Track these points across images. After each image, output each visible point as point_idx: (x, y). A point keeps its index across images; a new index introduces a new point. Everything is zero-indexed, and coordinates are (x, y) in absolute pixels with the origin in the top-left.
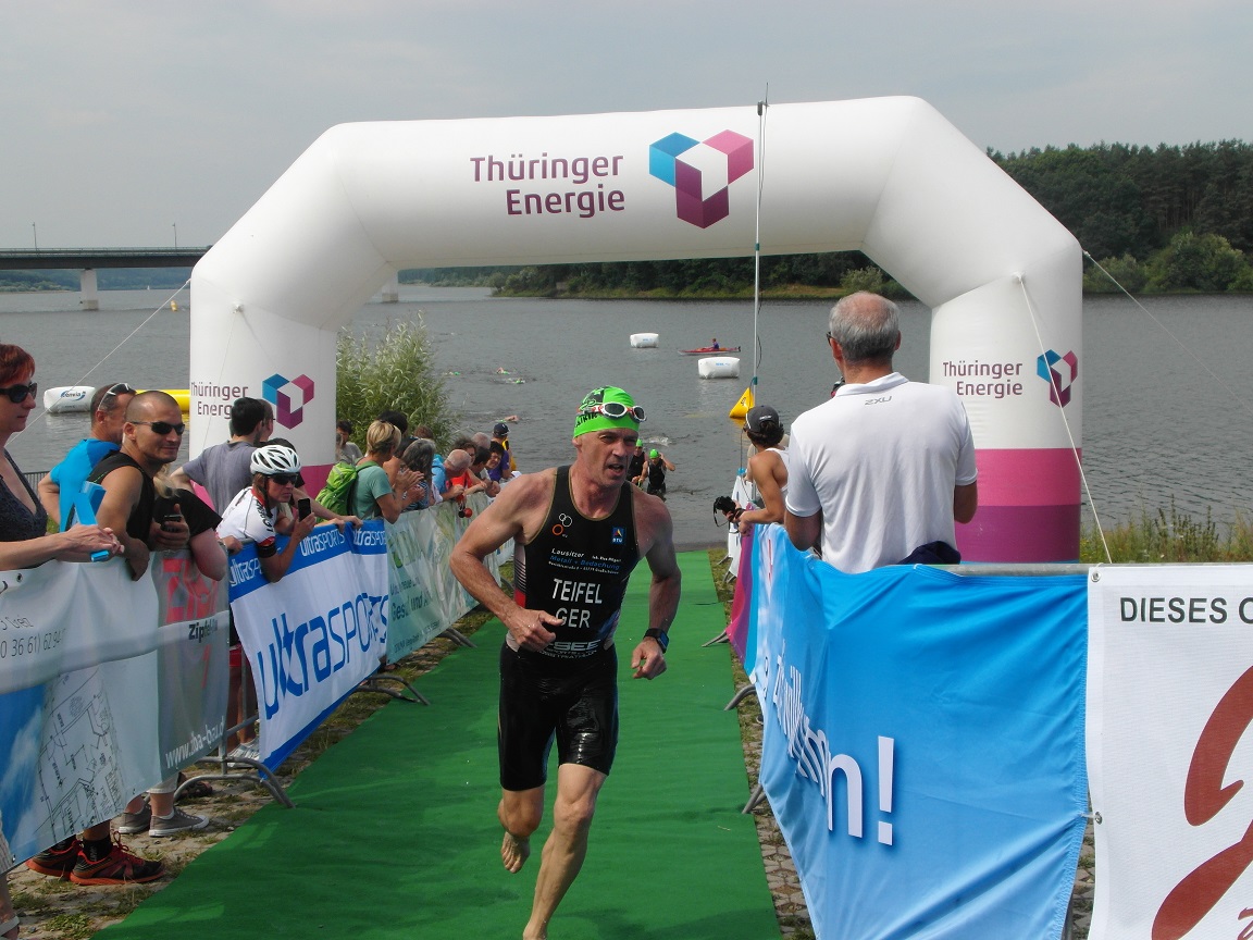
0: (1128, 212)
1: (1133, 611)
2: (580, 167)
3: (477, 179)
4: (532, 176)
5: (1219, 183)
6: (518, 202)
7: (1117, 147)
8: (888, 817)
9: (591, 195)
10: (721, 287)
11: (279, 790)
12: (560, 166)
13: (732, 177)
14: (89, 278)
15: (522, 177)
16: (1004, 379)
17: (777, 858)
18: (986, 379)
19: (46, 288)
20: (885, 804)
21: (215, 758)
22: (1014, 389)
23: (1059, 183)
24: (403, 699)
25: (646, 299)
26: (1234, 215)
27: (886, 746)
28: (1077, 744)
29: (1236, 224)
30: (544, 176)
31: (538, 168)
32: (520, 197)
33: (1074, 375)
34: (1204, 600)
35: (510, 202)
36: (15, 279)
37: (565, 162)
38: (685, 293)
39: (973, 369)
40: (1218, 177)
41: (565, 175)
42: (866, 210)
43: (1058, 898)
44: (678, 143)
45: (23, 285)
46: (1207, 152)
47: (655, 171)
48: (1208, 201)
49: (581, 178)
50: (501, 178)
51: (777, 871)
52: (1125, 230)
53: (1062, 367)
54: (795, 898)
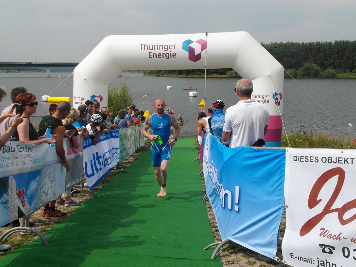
0: (294, 58)
1: (296, 159)
2: (166, 47)
3: (142, 49)
4: (154, 49)
5: (316, 51)
6: (151, 55)
7: (292, 43)
8: (238, 204)
9: (168, 54)
10: (198, 74)
11: (95, 193)
12: (161, 47)
13: (202, 50)
14: (48, 69)
15: (152, 49)
16: (265, 99)
17: (210, 211)
18: (261, 99)
19: (38, 72)
20: (237, 201)
21: (80, 186)
22: (267, 102)
23: (278, 51)
24: (123, 172)
25: (180, 77)
26: (319, 59)
27: (237, 188)
28: (282, 189)
29: (319, 62)
30: (158, 49)
31: (156, 47)
32: (152, 54)
33: (281, 98)
34: (313, 157)
35: (149, 55)
36: (31, 69)
37: (162, 46)
38: (190, 76)
39: (257, 96)
40: (315, 50)
41: (162, 49)
42: (233, 58)
43: (277, 224)
44: (189, 42)
45: (33, 71)
46: (313, 44)
47: (183, 48)
48: (313, 56)
49: (166, 50)
50: (147, 49)
51: (210, 215)
52: (293, 62)
53: (278, 96)
54: (214, 221)
